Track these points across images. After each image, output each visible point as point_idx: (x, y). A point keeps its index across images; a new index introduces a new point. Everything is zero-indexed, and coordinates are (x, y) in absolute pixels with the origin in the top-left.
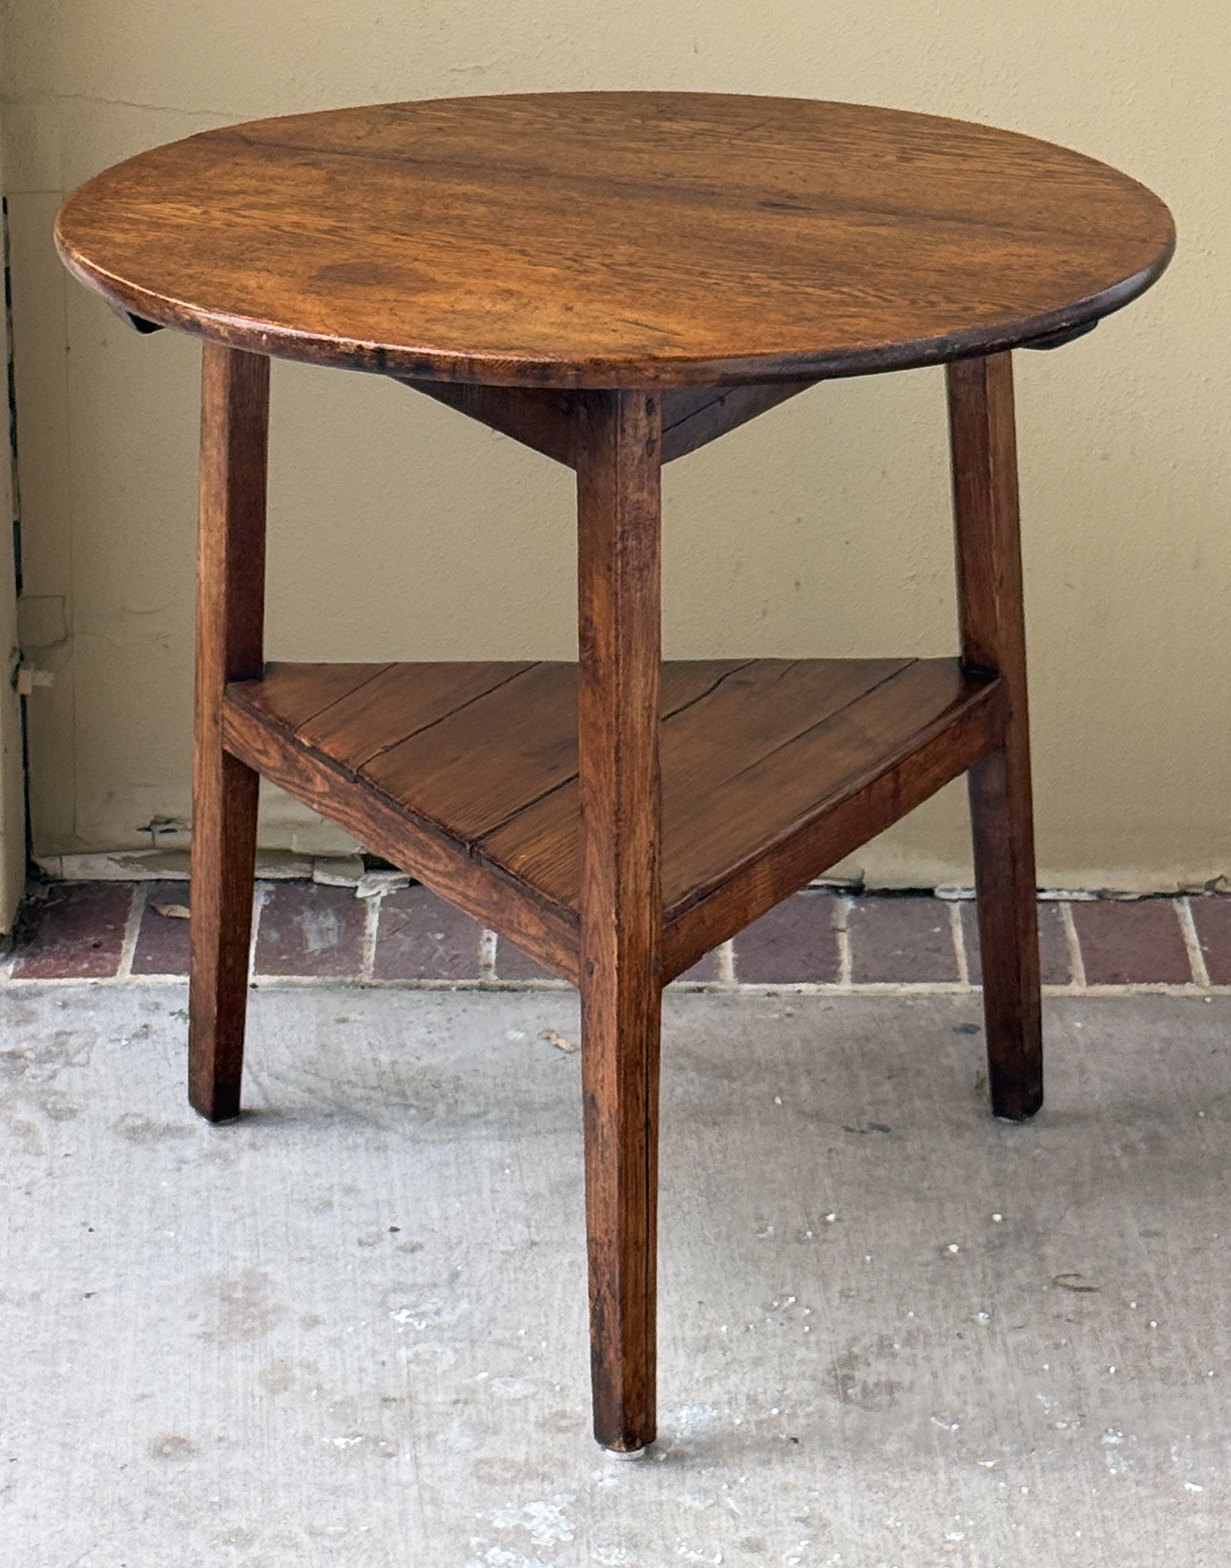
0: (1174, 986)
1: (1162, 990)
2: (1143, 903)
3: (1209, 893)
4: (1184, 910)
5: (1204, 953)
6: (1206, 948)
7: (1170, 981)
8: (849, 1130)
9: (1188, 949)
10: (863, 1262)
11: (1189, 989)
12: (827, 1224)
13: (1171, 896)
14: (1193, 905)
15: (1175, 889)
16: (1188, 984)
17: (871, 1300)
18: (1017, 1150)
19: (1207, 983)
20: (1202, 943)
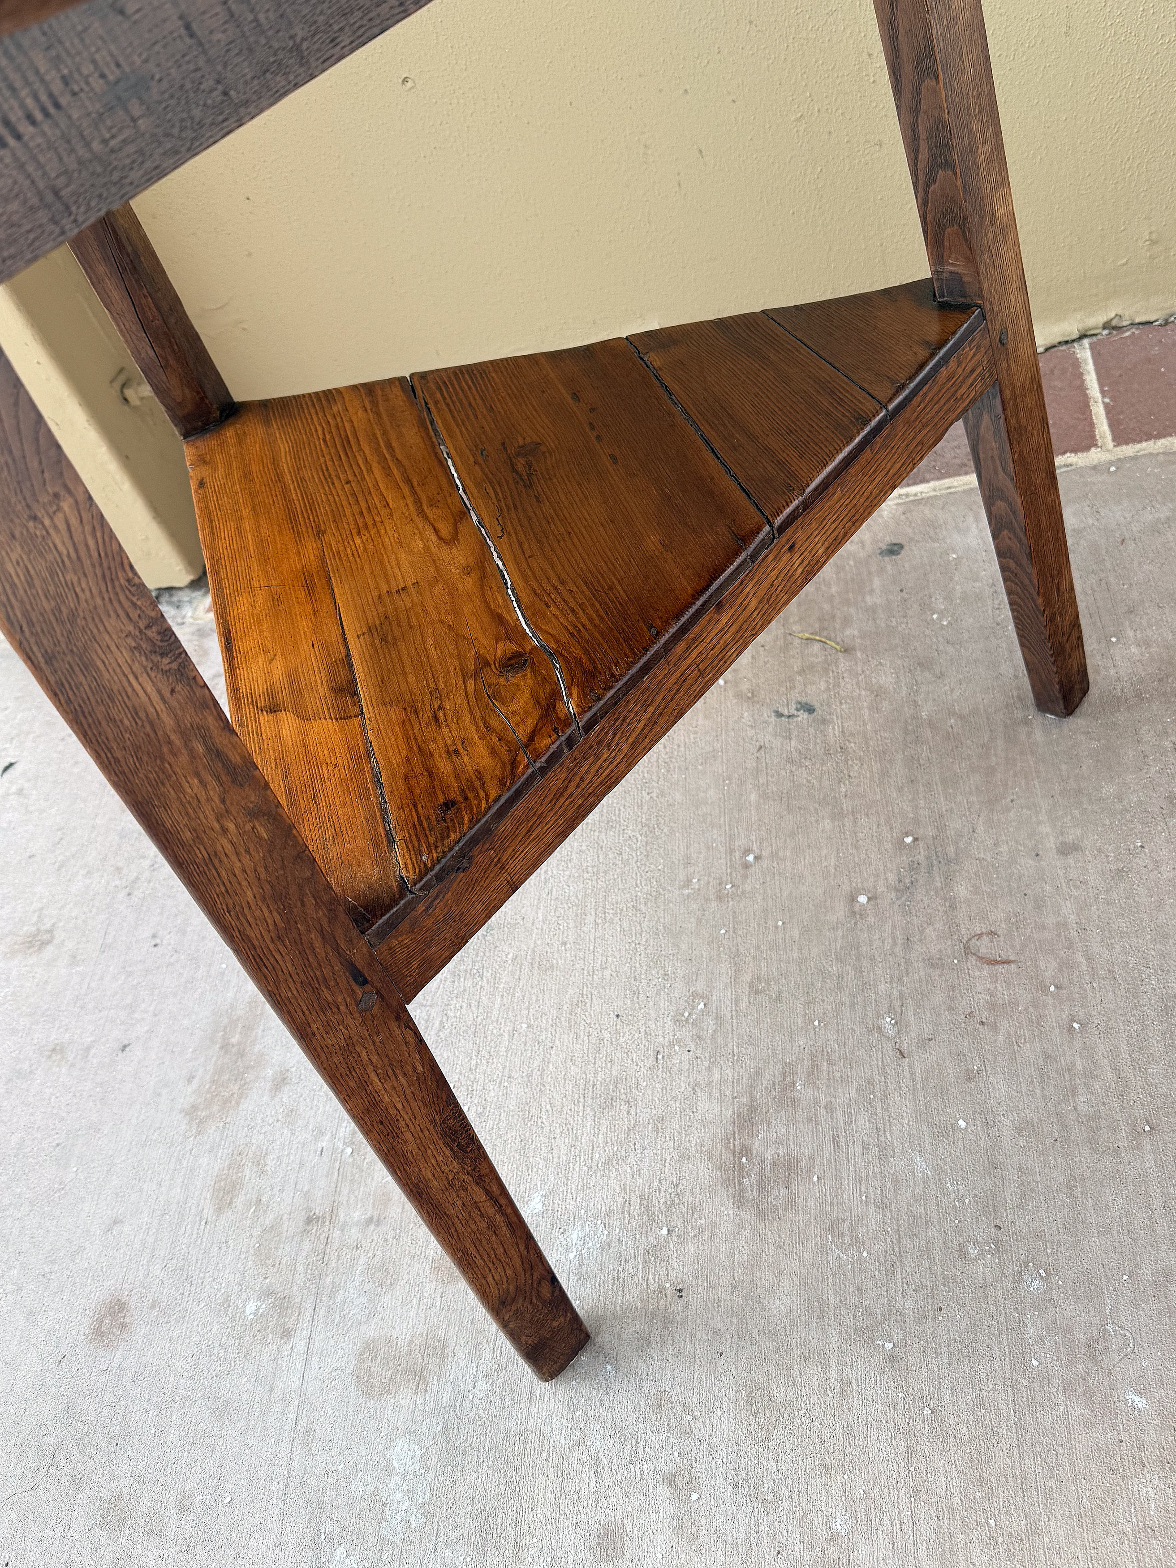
0: (1080, 455)
1: (1070, 461)
2: (1047, 354)
3: (1105, 332)
4: (1084, 353)
5: (1106, 406)
6: (1107, 400)
7: (1075, 451)
8: (779, 715)
9: (1092, 403)
10: (777, 927)
11: (1094, 456)
12: (747, 866)
13: (1073, 341)
14: (1092, 347)
15: (1076, 335)
16: (1093, 449)
17: (779, 999)
18: (931, 724)
19: (1110, 444)
20: (1103, 392)
